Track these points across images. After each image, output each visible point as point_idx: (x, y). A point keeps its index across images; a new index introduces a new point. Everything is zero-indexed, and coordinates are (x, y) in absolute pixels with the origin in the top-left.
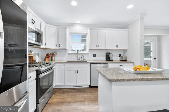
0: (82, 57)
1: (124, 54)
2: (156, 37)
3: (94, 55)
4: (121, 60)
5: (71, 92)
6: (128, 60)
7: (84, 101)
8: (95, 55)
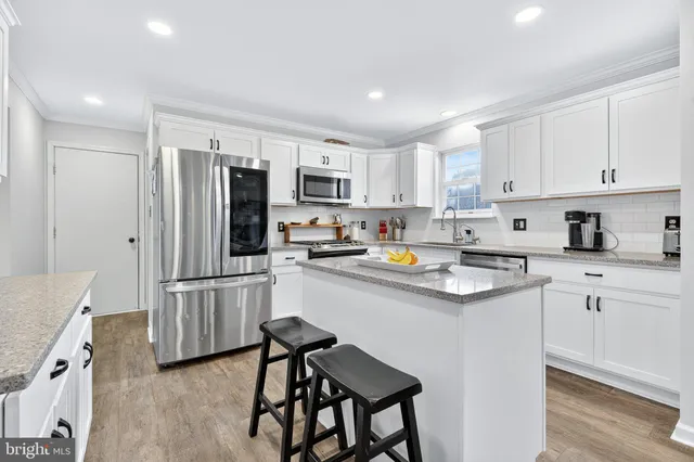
3: (519, 225)
8: (522, 223)
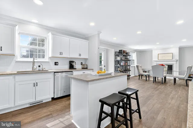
0: (39, 66)
1: (85, 62)
2: (105, 50)
4: (82, 68)
5: (28, 112)
6: (89, 68)
7: (51, 114)
